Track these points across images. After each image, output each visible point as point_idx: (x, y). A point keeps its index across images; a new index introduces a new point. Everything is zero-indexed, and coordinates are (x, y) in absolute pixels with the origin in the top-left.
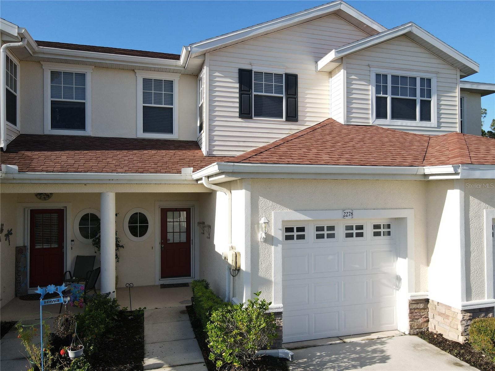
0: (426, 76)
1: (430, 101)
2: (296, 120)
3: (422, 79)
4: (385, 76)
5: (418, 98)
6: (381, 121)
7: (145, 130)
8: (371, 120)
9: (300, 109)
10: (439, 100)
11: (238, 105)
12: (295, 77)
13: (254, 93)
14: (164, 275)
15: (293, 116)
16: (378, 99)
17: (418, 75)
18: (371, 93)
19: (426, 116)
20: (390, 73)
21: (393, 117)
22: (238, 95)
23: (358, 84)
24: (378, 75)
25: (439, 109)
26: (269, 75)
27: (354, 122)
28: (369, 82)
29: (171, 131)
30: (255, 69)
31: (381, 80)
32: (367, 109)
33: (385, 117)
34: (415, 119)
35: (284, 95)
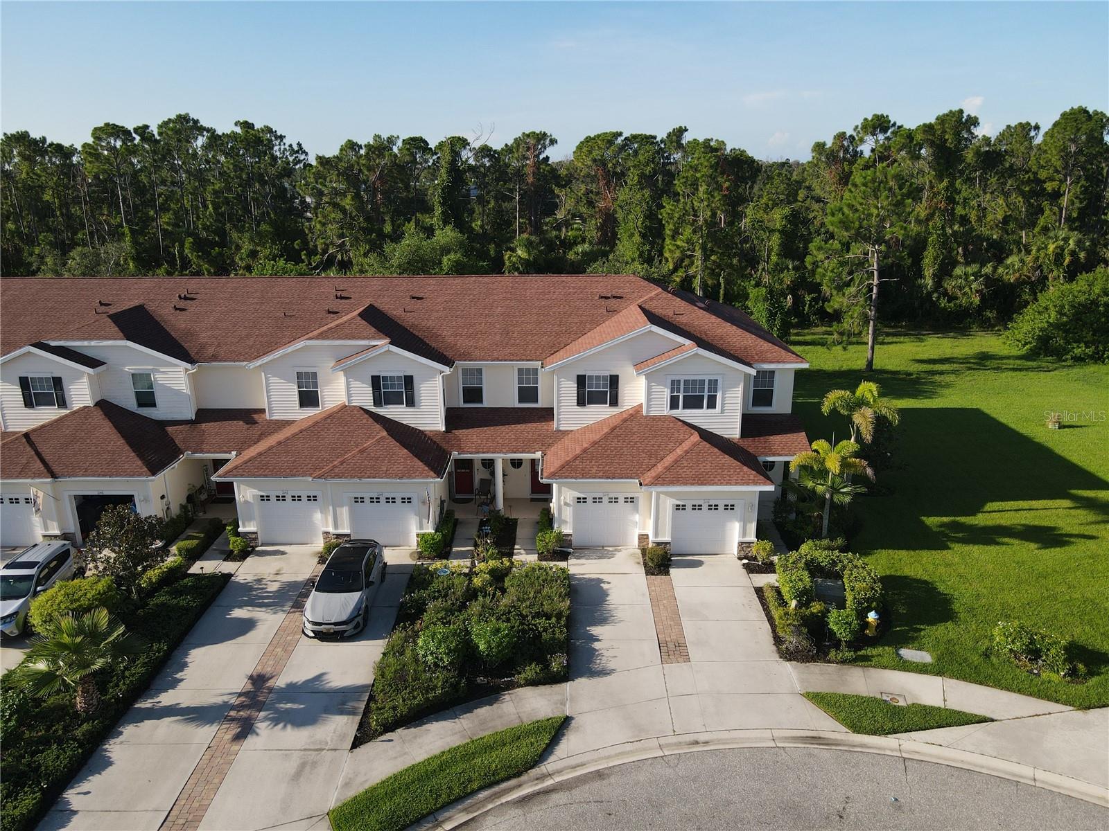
0: (713, 378)
1: (716, 395)
2: (617, 406)
3: (710, 381)
4: (679, 381)
5: (706, 394)
6: (675, 413)
7: (520, 401)
8: (666, 410)
9: (619, 398)
10: (723, 394)
11: (576, 398)
12: (617, 377)
13: (587, 390)
14: (533, 492)
15: (614, 402)
16: (672, 397)
17: (707, 378)
18: (666, 394)
19: (712, 405)
20: (682, 379)
21: (684, 407)
22: (576, 392)
23: (657, 388)
24: (673, 382)
25: (723, 399)
26: (598, 377)
27: (652, 414)
28: (666, 386)
29: (536, 401)
30: (588, 374)
31: (675, 385)
32: (664, 404)
33: (677, 408)
34: (702, 407)
35: (608, 390)
